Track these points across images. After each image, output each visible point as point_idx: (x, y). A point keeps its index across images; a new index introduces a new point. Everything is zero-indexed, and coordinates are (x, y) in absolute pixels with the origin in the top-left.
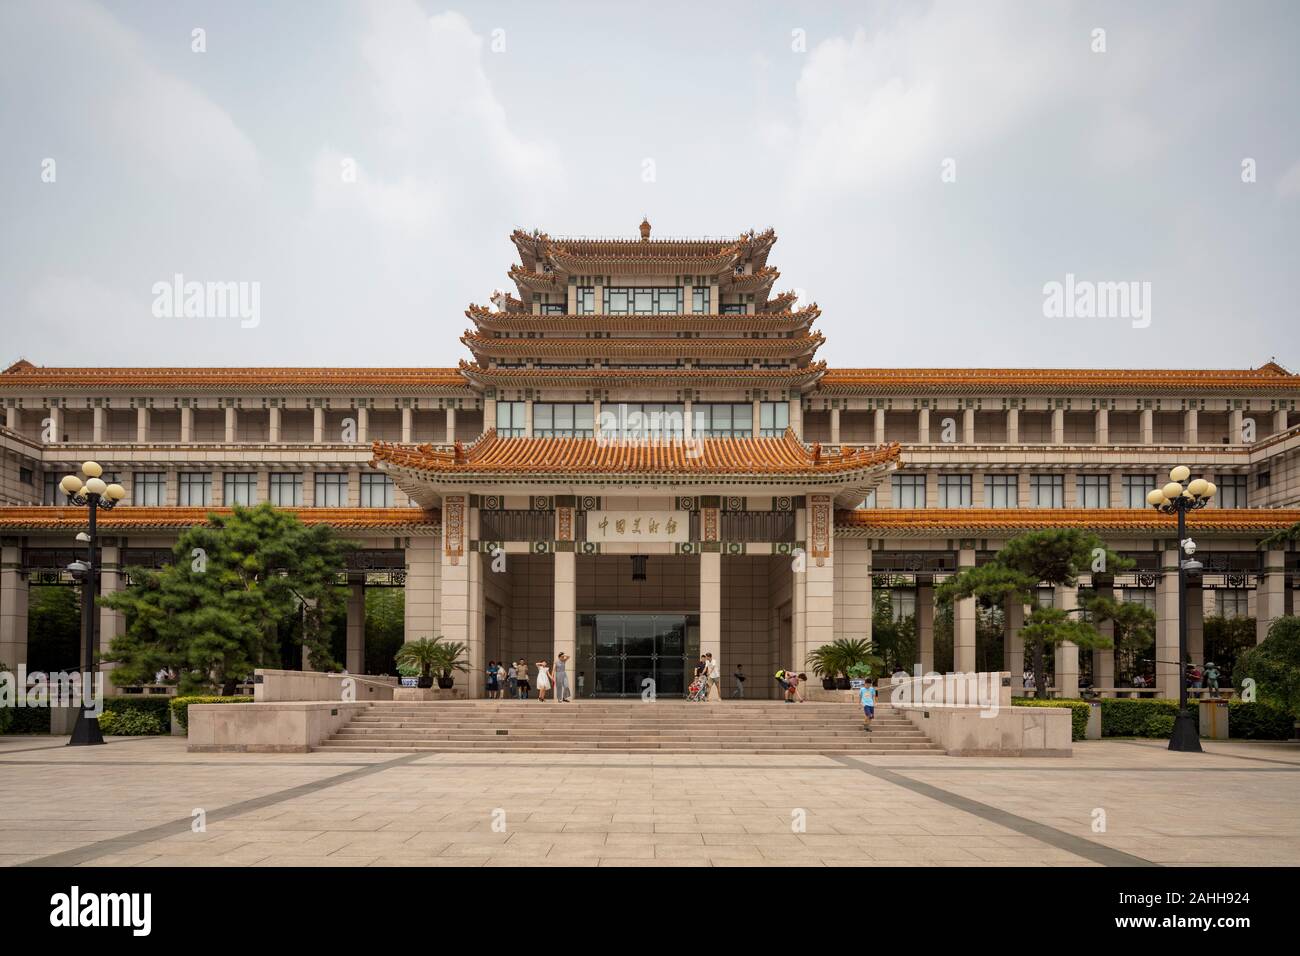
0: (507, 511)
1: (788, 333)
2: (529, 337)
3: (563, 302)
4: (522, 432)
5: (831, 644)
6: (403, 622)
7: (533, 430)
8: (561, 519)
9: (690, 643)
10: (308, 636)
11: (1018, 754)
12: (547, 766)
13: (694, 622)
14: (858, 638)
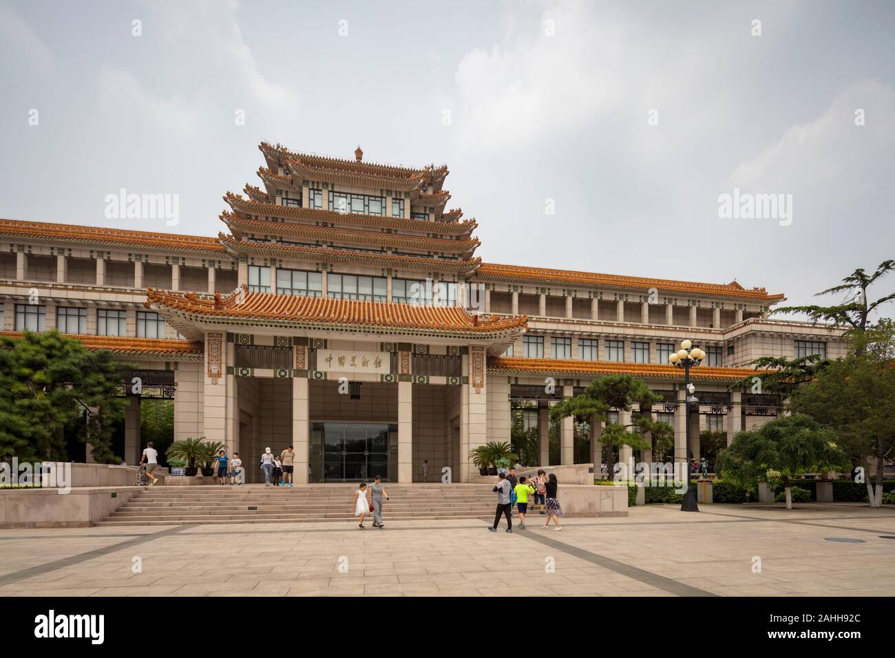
0: (257, 346)
1: (457, 236)
2: (273, 221)
3: (299, 198)
4: (268, 289)
5: (485, 445)
6: (173, 426)
7: (277, 288)
8: (298, 354)
9: (392, 443)
10: (91, 435)
11: (598, 515)
12: (288, 532)
13: (394, 429)
14: (502, 441)
